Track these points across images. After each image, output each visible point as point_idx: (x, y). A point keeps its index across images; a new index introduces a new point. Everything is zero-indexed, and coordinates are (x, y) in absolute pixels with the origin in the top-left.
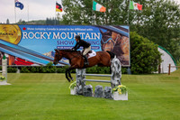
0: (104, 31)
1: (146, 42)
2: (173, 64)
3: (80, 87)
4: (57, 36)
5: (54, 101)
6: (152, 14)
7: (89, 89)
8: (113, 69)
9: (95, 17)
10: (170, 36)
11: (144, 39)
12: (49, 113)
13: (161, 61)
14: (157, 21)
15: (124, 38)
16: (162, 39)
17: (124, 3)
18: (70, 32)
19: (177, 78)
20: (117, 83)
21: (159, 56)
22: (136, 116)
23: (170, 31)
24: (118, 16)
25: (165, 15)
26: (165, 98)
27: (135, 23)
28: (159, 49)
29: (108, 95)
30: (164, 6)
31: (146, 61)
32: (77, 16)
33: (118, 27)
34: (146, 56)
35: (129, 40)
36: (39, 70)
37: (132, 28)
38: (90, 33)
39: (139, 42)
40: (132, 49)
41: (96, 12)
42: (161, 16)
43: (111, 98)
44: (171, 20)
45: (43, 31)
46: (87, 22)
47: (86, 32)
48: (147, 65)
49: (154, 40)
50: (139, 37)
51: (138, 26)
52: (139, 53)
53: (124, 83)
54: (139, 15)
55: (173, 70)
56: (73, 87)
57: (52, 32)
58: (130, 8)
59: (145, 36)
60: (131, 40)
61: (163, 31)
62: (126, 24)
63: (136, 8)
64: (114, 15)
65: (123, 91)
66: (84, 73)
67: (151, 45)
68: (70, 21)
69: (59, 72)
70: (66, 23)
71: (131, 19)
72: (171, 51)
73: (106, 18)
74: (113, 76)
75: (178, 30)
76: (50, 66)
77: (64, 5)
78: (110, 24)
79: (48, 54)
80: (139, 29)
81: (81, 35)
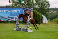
0: (25, 10)
1: (38, 13)
2: (47, 20)
3: (17, 28)
4: (10, 11)
5: (9, 32)
7: (20, 29)
8: (28, 22)
9: (22, 5)
11: (38, 12)
12: (7, 36)
13: (43, 19)
14: (42, 6)
15: (31, 12)
16: (44, 12)
17: (31, 1)
18: (14, 10)
19: (48, 25)
20: (29, 27)
21: (42, 18)
23: (46, 10)
24: (29, 5)
25: (44, 4)
26: (45, 31)
28: (43, 16)
29: (26, 30)
30: (44, 1)
31: (38, 19)
32: (16, 5)
36: (4, 22)
37: (34, 9)
38: (20, 10)
39: (36, 13)
40: (34, 15)
41: (22, 3)
43: (27, 31)
44: (46, 6)
46: (19, 7)
48: (39, 21)
49: (41, 13)
52: (36, 17)
54: (36, 4)
55: (47, 22)
56: (15, 28)
57: (8, 10)
59: (38, 11)
61: (44, 10)
62: (32, 7)
63: (35, 2)
65: (31, 29)
66: (18, 23)
68: (14, 6)
69: (10, 23)
70: (13, 7)
71: (34, 6)
72: (46, 16)
73: (26, 5)
74: (28, 24)
75: (49, 9)
76: (7, 21)
77: (12, 1)
78: (27, 7)
79: (7, 17)
80: (36, 9)
81: (17, 11)
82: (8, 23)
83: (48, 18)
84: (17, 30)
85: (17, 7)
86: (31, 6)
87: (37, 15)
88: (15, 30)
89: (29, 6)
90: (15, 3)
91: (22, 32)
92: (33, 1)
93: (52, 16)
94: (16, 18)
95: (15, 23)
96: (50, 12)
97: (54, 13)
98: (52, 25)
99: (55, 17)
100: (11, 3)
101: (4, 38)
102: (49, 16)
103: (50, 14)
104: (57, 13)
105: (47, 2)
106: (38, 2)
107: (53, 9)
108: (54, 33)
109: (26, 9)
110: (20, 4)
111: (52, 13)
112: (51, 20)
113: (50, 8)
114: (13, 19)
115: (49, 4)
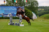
0: (17, 8)
1: (29, 11)
2: (36, 17)
3: (11, 23)
4: (4, 9)
5: (4, 26)
6: (30, 3)
7: (13, 23)
8: (20, 18)
9: (15, 4)
10: (35, 9)
12: (2, 30)
13: (33, 16)
14: (32, 5)
16: (33, 10)
19: (37, 20)
20: (21, 22)
21: (32, 14)
22: (26, 30)
23: (35, 8)
25: (34, 4)
26: (34, 26)
28: (32, 13)
31: (29, 16)
32: (10, 4)
33: (21, 7)
34: (29, 14)
35: (24, 10)
37: (25, 7)
38: (13, 8)
43: (19, 26)
44: (35, 5)
45: (0, 8)
46: (13, 5)
47: (12, 8)
50: (27, 9)
51: (27, 6)
52: (27, 14)
55: (36, 18)
56: (9, 23)
57: (3, 8)
58: (24, 2)
60: (25, 10)
61: (33, 8)
62: (23, 6)
63: (26, 2)
65: (23, 24)
66: (12, 19)
67: (30, 11)
68: (8, 5)
69: (5, 19)
70: (7, 5)
72: (35, 13)
73: (18, 4)
74: (20, 20)
75: (37, 8)
76: (2, 17)
77: (6, 1)
78: (19, 6)
79: (2, 14)
80: (27, 7)
82: (3, 19)
83: (37, 15)
85: (11, 6)
87: (27, 12)
88: (9, 24)
89: (21, 5)
90: (9, 2)
91: (15, 26)
92: (24, 1)
93: (40, 13)
94: (10, 15)
95: (9, 19)
96: (39, 10)
97: (42, 10)
98: (40, 20)
99: (43, 14)
100: (6, 3)
102: (38, 13)
103: (39, 11)
104: (45, 10)
105: (36, 2)
106: (28, 1)
107: (41, 7)
108: (41, 26)
109: (19, 7)
110: (14, 3)
111: (40, 10)
112: (39, 16)
113: (38, 6)
114: (7, 15)
115: (37, 3)
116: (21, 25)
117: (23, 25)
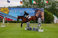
0: (36, 10)
1: (49, 13)
3: (28, 27)
6: (51, 4)
7: (31, 28)
8: (39, 22)
9: (33, 5)
10: (57, 11)
13: (54, 19)
15: (42, 12)
16: (55, 12)
17: (42, 1)
18: (25, 10)
20: (40, 26)
25: (55, 5)
26: (55, 31)
27: (46, 7)
28: (53, 16)
29: (37, 30)
30: (55, 2)
32: (27, 5)
33: (40, 9)
34: (49, 18)
36: (15, 22)
37: (45, 9)
39: (47, 13)
40: (45, 15)
41: (33, 4)
42: (54, 5)
43: (38, 31)
44: (57, 6)
45: (16, 10)
47: (30, 10)
48: (49, 21)
49: (52, 13)
50: (47, 12)
51: (47, 8)
53: (42, 26)
56: (26, 27)
57: (19, 10)
58: (44, 2)
59: (49, 11)
61: (55, 10)
62: (43, 8)
64: (39, 5)
65: (42, 29)
66: (29, 23)
67: (51, 14)
68: (25, 6)
71: (44, 6)
72: (57, 16)
73: (36, 6)
74: (39, 24)
77: (23, 1)
78: (38, 7)
81: (28, 11)
82: (19, 23)
84: (27, 29)
85: (28, 7)
86: (41, 6)
87: (47, 15)
88: (26, 29)
89: (39, 6)
90: (26, 3)
95: (26, 23)
101: (15, 37)
106: (49, 2)
109: (37, 9)
116: (40, 30)
117: (42, 31)
